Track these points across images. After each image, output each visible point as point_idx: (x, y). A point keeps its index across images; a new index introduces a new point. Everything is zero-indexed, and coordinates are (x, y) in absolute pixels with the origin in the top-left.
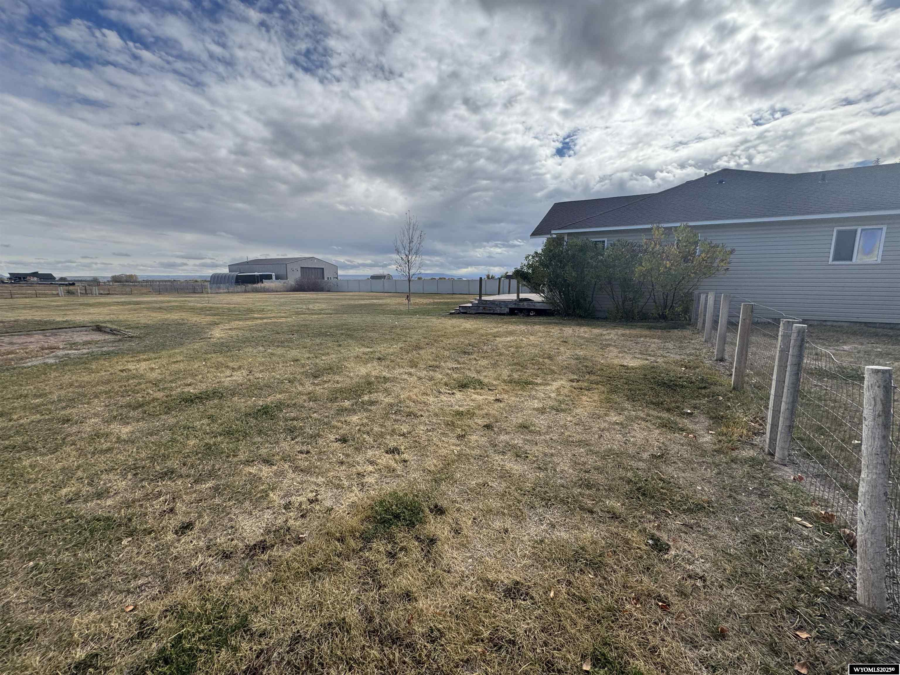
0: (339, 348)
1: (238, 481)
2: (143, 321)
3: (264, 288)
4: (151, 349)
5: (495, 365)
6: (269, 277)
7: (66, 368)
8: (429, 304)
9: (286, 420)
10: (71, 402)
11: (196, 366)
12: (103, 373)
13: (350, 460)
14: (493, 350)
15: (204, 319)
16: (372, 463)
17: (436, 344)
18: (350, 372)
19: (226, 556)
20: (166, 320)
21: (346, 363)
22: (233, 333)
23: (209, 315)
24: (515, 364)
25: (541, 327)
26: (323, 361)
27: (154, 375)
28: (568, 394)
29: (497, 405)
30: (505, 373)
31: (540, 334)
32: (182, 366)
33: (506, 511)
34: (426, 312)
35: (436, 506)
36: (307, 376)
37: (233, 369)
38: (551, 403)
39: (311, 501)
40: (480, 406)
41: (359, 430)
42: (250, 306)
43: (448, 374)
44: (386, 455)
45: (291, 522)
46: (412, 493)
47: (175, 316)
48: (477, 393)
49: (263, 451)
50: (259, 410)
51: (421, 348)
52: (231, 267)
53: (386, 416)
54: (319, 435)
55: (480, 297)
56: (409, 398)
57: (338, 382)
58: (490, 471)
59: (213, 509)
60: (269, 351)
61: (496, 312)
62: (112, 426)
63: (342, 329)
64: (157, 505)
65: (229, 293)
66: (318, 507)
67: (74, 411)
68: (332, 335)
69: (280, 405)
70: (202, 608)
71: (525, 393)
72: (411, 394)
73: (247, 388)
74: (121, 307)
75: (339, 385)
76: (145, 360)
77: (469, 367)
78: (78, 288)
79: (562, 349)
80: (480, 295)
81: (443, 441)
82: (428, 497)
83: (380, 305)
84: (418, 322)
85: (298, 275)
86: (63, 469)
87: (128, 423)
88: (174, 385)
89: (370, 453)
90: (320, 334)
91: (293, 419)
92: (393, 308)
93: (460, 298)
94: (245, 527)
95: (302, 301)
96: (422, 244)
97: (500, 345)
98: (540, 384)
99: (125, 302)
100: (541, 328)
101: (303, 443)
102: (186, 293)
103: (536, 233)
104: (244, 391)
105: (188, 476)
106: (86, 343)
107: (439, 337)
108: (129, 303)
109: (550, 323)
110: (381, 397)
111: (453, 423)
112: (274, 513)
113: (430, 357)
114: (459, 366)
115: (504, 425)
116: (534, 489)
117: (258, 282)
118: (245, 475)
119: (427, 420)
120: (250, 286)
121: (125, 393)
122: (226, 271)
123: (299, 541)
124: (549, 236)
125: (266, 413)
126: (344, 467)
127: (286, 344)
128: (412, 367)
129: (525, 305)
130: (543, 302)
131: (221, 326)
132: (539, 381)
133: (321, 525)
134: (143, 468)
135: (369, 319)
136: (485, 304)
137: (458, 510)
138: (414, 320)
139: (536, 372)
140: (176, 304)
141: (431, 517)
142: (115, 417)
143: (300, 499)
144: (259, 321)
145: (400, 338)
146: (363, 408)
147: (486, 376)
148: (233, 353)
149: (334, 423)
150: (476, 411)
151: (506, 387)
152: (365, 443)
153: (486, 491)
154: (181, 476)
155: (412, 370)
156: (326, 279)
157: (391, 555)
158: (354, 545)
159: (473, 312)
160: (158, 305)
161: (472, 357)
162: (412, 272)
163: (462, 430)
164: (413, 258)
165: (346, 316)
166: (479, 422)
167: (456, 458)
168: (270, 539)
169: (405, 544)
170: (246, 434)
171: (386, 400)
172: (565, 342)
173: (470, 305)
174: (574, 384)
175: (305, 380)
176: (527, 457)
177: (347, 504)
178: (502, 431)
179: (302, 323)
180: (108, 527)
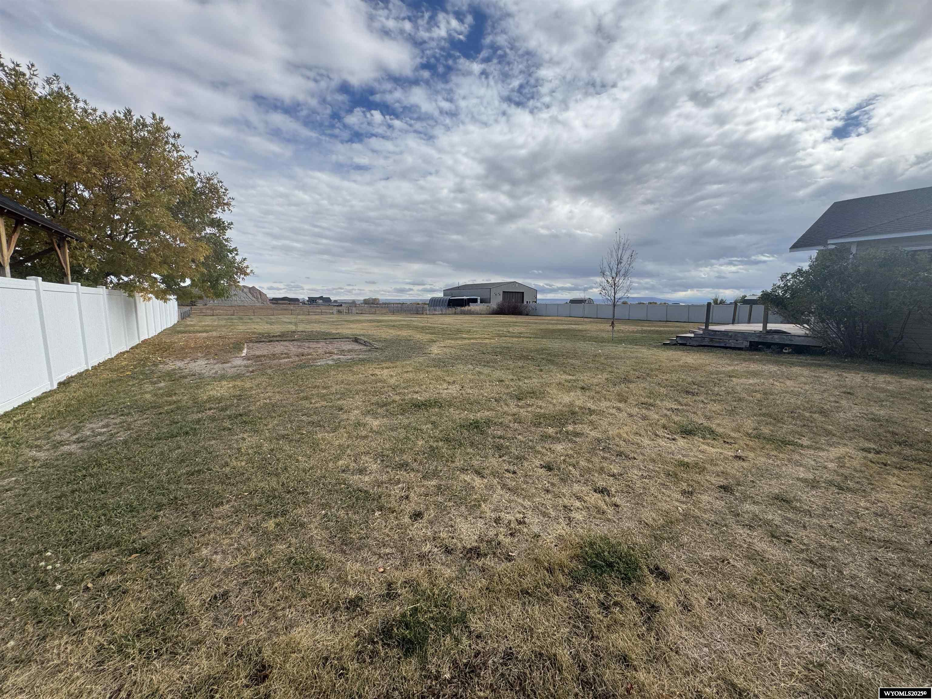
0: (541, 373)
1: (457, 486)
2: (384, 336)
3: (470, 310)
4: (389, 359)
5: (732, 412)
6: (475, 301)
7: (340, 369)
8: (637, 332)
9: (494, 437)
10: (343, 395)
11: (421, 377)
12: (361, 376)
13: (556, 489)
14: (728, 393)
15: (423, 337)
16: (579, 498)
17: (648, 379)
18: (552, 399)
19: (448, 551)
20: (399, 335)
21: (548, 389)
22: (447, 350)
23: (427, 333)
24: (764, 415)
25: (804, 369)
26: (526, 384)
27: (392, 381)
28: (858, 467)
29: (738, 464)
30: (749, 424)
31: (803, 379)
32: (411, 376)
33: (758, 605)
34: (634, 341)
35: (657, 568)
36: (511, 397)
37: (449, 382)
38: (826, 476)
39: (520, 523)
40: (712, 460)
41: (564, 460)
42: (459, 326)
43: (666, 415)
44: (595, 494)
45: (501, 537)
46: (626, 543)
47: (404, 333)
48: (708, 444)
49: (475, 463)
50: (471, 424)
51: (630, 382)
52: (446, 292)
53: (593, 451)
54: (526, 459)
55: (707, 326)
56: (619, 436)
57: (541, 407)
58: (731, 546)
59: (438, 505)
60: (477, 369)
61: (728, 345)
62: (367, 419)
63: (542, 354)
64: (396, 491)
65: (442, 314)
66: (525, 530)
67: (345, 402)
68: (533, 359)
69: (488, 422)
70: (431, 590)
71: (781, 455)
72: (621, 431)
73: (460, 402)
74: (370, 324)
75: (542, 411)
76: (387, 368)
77: (695, 410)
78: (343, 308)
79: (844, 402)
80: (707, 324)
81: (663, 493)
82: (647, 554)
83: (580, 331)
84: (625, 352)
85: (500, 299)
86: (339, 445)
87: (377, 418)
88: (406, 391)
89: (576, 487)
90: (523, 357)
91: (500, 437)
92: (594, 334)
93: (678, 327)
94: (462, 529)
95: (504, 324)
96: (633, 264)
97: (738, 387)
98: (808, 447)
99: (371, 320)
100: (806, 372)
101: (509, 463)
102: (411, 314)
103: (799, 245)
104: (459, 404)
105: (418, 471)
106: (350, 351)
107: (652, 370)
108: (374, 321)
109: (820, 365)
110: (586, 429)
111: (676, 475)
112: (486, 524)
113: (642, 393)
114: (680, 407)
115: (751, 492)
116: (804, 589)
117: (466, 305)
118: (461, 481)
119: (641, 464)
120: (459, 309)
121: (375, 393)
122: (441, 295)
123: (509, 559)
124: (822, 248)
125: (477, 427)
126: (550, 496)
127: (492, 364)
128: (620, 402)
129: (777, 339)
130: (806, 336)
131: (437, 343)
132: (805, 442)
133: (529, 549)
134: (387, 456)
135: (569, 345)
136: (712, 335)
137: (687, 581)
138: (620, 349)
139: (799, 429)
140: (405, 323)
141: (651, 579)
142: (369, 412)
143: (509, 517)
144: (467, 341)
145: (605, 369)
146: (567, 437)
147: (719, 425)
148: (448, 368)
149: (539, 448)
150: (707, 466)
151: (751, 443)
152: (571, 476)
153: (727, 569)
154: (413, 470)
155: (621, 405)
156: (525, 303)
157: (605, 607)
158: (563, 581)
159: (695, 343)
160: (392, 324)
161: (697, 398)
162: (618, 296)
163: (688, 485)
164: (620, 281)
165: (545, 340)
166: (713, 480)
167: (681, 517)
168: (483, 547)
169: (620, 599)
170: (461, 443)
171: (593, 433)
172: (849, 393)
173: (692, 335)
174: (870, 456)
175: (509, 401)
176: (790, 541)
177: (555, 535)
178: (745, 498)
179: (504, 345)
180: (366, 499)
